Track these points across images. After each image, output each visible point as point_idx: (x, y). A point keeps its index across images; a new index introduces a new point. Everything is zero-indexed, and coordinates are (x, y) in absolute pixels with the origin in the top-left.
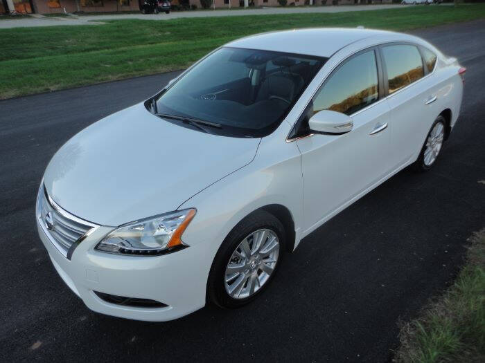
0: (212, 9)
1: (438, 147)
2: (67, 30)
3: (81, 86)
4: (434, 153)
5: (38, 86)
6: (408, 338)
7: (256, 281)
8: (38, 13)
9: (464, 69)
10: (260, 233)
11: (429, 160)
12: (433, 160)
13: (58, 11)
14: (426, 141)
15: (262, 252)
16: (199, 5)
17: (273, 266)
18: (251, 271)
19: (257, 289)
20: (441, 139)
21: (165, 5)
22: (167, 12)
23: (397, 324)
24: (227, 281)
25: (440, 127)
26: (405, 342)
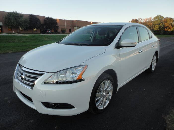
0: (65, 34)
1: (155, 64)
2: (15, 37)
3: (21, 51)
4: (154, 66)
5: (5, 51)
6: (169, 121)
7: (105, 103)
8: (3, 32)
9: (159, 40)
10: (107, 82)
11: (153, 69)
12: (154, 69)
13: (11, 32)
14: (152, 61)
15: (107, 90)
16: (61, 32)
17: (110, 97)
18: (104, 98)
19: (105, 106)
20: (156, 62)
21: (50, 31)
22: (50, 34)
23: (163, 117)
24: (96, 100)
25: (155, 57)
26: (168, 122)
